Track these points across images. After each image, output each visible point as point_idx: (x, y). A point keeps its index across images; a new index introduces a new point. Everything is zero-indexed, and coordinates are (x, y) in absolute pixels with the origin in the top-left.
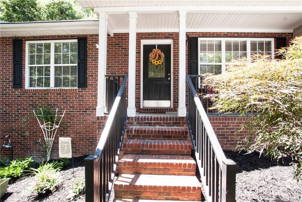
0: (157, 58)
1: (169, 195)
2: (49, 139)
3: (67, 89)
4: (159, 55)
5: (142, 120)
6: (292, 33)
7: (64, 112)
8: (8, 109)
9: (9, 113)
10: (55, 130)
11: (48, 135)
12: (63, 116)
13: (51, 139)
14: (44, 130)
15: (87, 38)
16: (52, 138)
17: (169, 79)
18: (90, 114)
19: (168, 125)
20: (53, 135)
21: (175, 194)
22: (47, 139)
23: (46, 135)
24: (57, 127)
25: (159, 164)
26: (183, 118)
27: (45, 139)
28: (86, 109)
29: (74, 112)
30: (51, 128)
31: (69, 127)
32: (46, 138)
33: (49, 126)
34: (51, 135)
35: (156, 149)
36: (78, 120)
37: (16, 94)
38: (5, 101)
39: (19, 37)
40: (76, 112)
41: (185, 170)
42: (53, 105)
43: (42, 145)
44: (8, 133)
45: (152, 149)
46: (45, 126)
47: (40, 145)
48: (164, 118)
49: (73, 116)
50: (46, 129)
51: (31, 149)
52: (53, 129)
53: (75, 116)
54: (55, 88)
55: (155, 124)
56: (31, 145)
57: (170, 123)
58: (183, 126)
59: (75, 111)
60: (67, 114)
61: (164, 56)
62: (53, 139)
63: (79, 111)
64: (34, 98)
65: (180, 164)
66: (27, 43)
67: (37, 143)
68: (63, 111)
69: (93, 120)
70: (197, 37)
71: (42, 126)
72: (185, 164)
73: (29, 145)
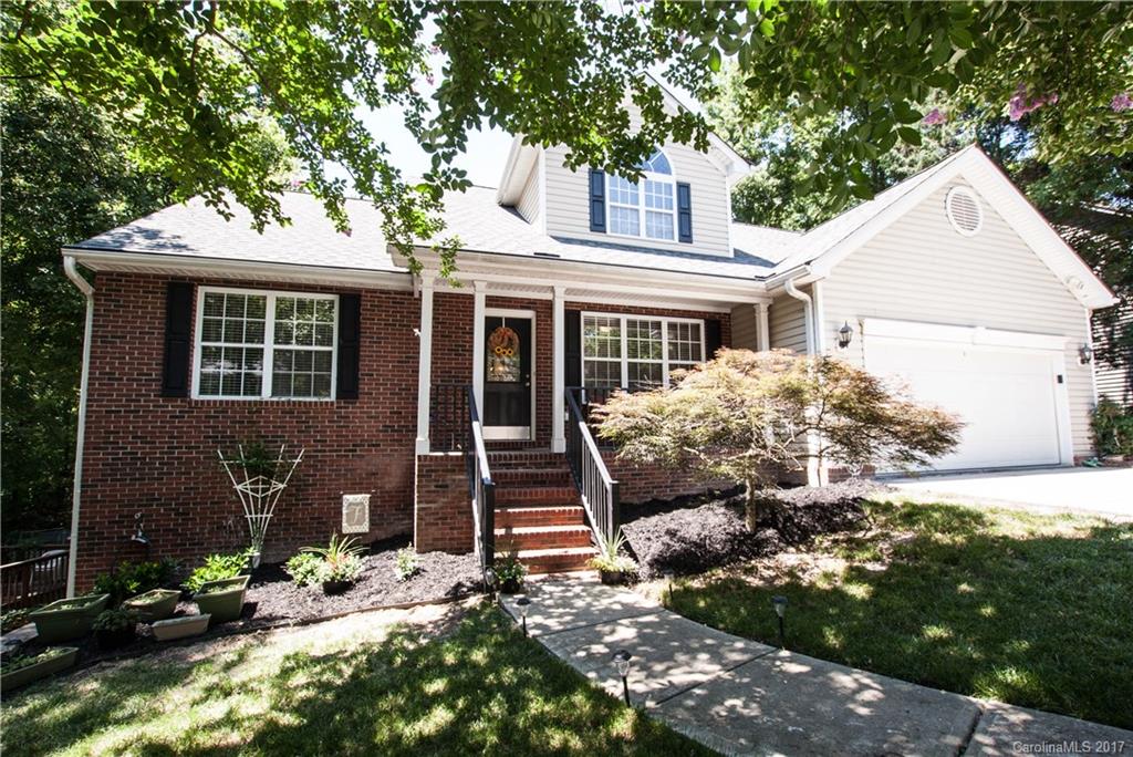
0: (505, 344)
1: (554, 543)
2: (259, 516)
3: (310, 403)
4: (510, 339)
5: (495, 459)
6: (729, 315)
7: (300, 452)
8: (140, 448)
9: (145, 459)
10: (274, 494)
11: (256, 506)
12: (298, 460)
13: (264, 516)
14: (246, 496)
15: (360, 296)
16: (268, 513)
17: (528, 384)
18: (363, 456)
19: (538, 466)
20: (270, 506)
21: (561, 541)
22: (254, 516)
23: (249, 507)
24: (281, 486)
25: (537, 512)
26: (560, 454)
27: (248, 516)
28: (354, 445)
29: (325, 451)
30: (264, 491)
31: (310, 485)
32: (251, 513)
33: (261, 486)
34: (263, 507)
35: (528, 497)
36: (333, 470)
37: (169, 412)
38: (134, 427)
39: (183, 278)
40: (330, 451)
41: (570, 519)
42: (273, 437)
43: (237, 532)
44: (136, 508)
45: (522, 498)
46: (248, 487)
47: (231, 532)
48: (531, 456)
49: (320, 461)
50: (250, 493)
51: (202, 544)
52: (269, 493)
53: (325, 461)
54: (275, 399)
55: (517, 466)
56: (204, 534)
57: (540, 464)
58: (560, 468)
59: (327, 449)
60: (306, 457)
61: (517, 341)
62: (270, 515)
63: (336, 451)
64: (220, 422)
65: (564, 511)
66: (202, 291)
67: (221, 527)
68: (296, 449)
69: (369, 468)
70: (579, 312)
71: (239, 487)
72: (570, 511)
73: (197, 534)
